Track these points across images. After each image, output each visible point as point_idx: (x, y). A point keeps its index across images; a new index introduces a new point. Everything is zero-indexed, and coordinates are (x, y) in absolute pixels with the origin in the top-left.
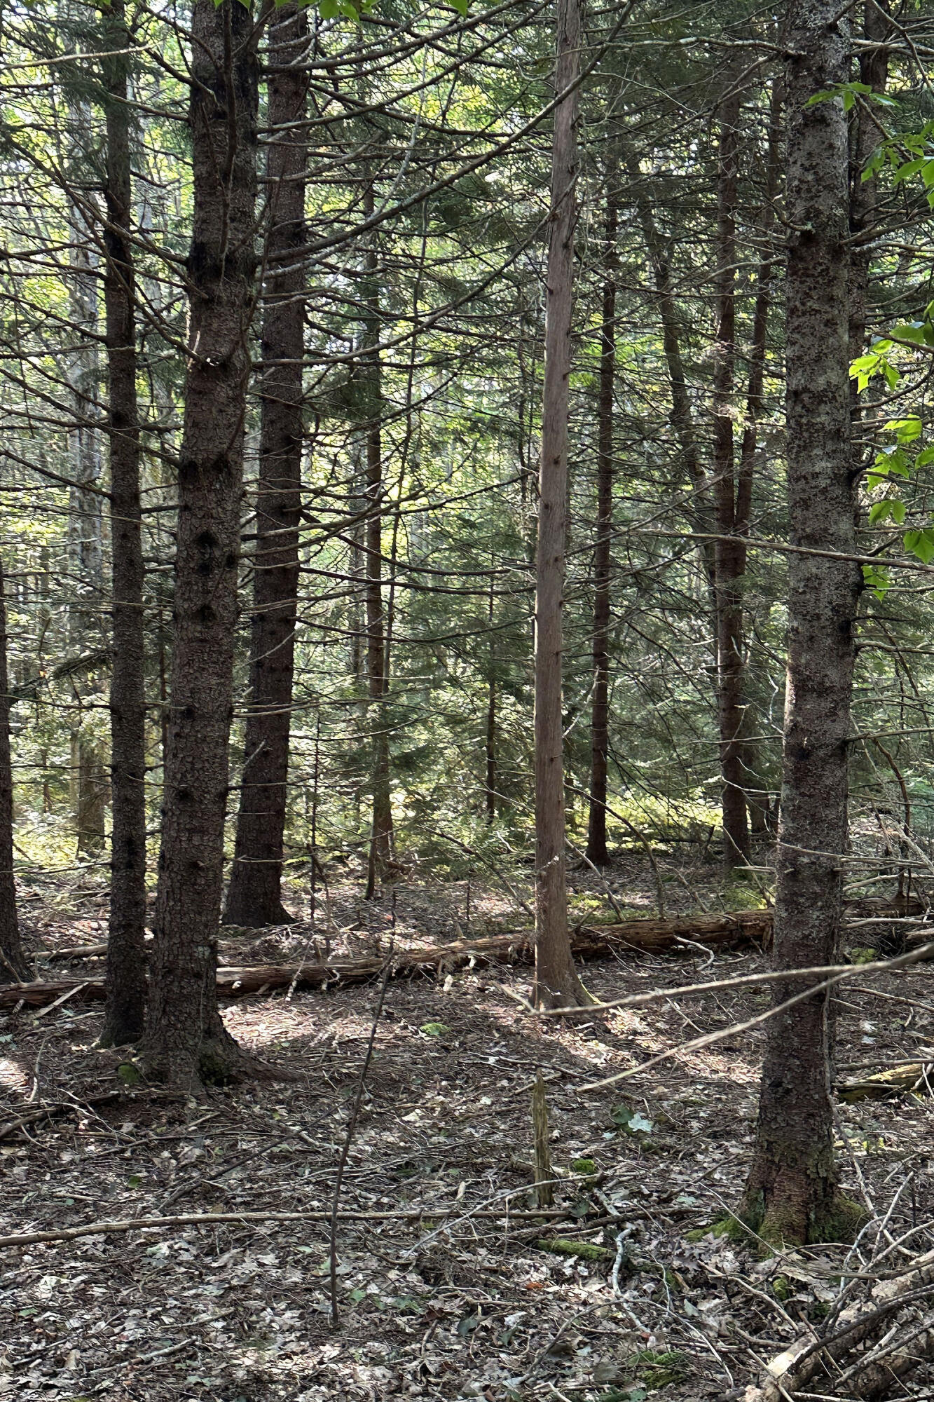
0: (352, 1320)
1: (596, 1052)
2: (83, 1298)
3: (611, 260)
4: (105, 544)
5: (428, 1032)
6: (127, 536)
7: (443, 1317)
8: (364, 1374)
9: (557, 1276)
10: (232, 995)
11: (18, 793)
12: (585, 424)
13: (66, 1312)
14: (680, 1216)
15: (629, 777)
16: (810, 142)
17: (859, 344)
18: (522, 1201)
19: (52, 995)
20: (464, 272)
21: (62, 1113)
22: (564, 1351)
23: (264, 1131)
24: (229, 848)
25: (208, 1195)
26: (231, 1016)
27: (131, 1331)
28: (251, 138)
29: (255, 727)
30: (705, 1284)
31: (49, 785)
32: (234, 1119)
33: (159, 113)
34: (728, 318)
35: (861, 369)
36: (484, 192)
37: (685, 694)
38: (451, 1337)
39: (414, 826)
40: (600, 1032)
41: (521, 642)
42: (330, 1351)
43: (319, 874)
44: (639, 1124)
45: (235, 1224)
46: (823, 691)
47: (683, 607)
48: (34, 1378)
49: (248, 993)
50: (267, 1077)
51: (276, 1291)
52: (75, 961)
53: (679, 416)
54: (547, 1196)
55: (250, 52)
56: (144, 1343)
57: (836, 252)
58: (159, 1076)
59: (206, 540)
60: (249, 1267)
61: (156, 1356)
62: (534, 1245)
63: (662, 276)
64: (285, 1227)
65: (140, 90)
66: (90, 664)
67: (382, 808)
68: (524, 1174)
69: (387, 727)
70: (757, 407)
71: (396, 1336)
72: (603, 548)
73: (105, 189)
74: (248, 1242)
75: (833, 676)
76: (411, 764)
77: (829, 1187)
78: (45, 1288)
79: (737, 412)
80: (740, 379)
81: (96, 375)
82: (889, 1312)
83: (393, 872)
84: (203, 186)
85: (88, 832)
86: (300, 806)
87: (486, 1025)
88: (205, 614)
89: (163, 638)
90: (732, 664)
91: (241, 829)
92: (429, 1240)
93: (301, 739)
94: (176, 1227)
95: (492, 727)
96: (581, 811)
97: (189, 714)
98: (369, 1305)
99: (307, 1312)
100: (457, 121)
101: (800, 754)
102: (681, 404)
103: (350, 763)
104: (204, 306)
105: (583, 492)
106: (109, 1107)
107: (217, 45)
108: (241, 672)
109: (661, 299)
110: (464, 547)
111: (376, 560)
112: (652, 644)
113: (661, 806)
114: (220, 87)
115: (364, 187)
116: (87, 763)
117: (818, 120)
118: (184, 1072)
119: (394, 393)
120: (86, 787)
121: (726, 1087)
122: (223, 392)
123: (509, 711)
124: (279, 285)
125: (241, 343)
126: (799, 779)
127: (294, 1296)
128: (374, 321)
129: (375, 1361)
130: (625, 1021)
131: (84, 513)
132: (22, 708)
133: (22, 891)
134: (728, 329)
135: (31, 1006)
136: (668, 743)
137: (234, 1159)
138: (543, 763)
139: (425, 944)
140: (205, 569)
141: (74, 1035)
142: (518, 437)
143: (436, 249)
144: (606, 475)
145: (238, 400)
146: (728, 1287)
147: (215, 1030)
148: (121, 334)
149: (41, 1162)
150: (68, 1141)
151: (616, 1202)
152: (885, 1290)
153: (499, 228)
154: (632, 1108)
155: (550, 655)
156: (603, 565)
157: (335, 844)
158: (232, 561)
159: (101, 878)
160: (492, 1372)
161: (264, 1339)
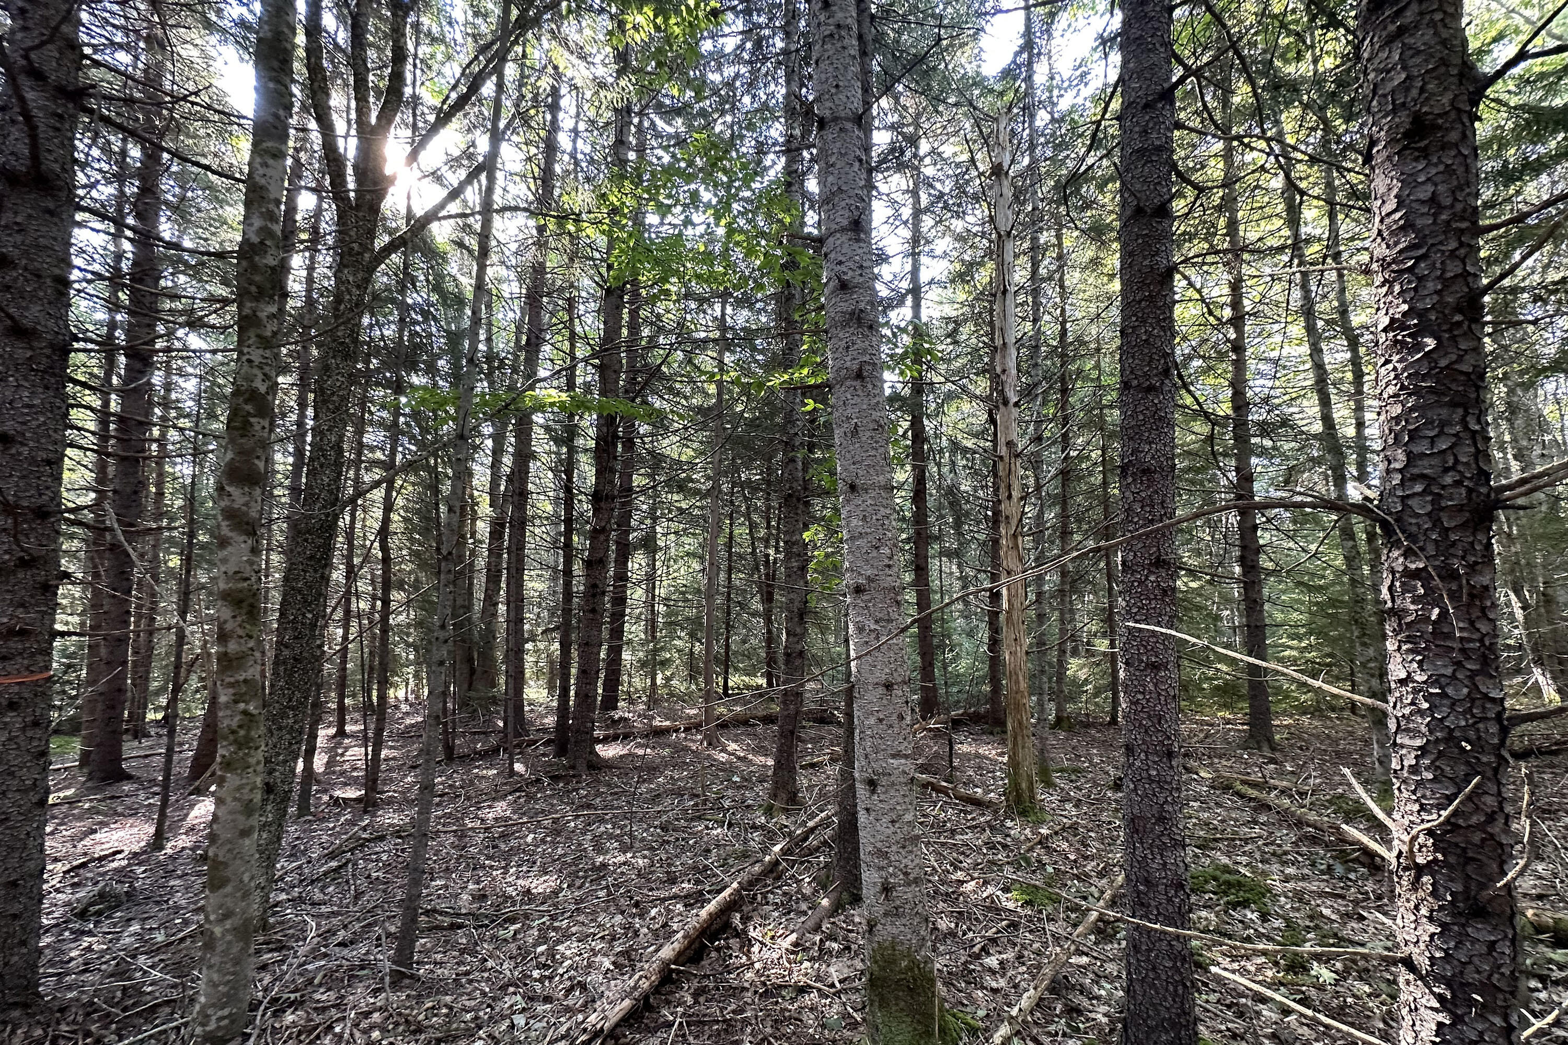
0: (637, 844)
1: (723, 757)
2: (543, 841)
3: (732, 502)
4: (560, 589)
5: (666, 752)
6: (568, 585)
7: (668, 842)
8: (640, 862)
9: (707, 828)
10: (598, 741)
11: (527, 675)
12: (724, 554)
13: (537, 846)
14: (748, 807)
15: (737, 669)
16: (790, 466)
17: (806, 527)
18: (696, 805)
19: (536, 741)
20: (684, 505)
21: (538, 781)
22: (709, 851)
23: (609, 785)
24: (600, 691)
25: (589, 806)
26: (598, 748)
27: (560, 851)
28: (615, 458)
29: (610, 649)
30: (755, 827)
31: (538, 674)
32: (598, 781)
33: (586, 451)
34: (769, 523)
35: (807, 536)
36: (692, 481)
37: (754, 641)
38: (670, 848)
39: (665, 686)
40: (724, 750)
41: (701, 624)
42: (629, 855)
43: (631, 702)
44: (736, 779)
45: (598, 816)
46: (795, 635)
47: (755, 614)
48: (525, 868)
49: (605, 740)
50: (611, 767)
51: (611, 837)
52: (545, 730)
53: (753, 553)
54: (704, 802)
55: (616, 431)
56: (564, 855)
57: (799, 500)
58: (573, 767)
59: (595, 586)
60: (602, 829)
61: (568, 860)
62: (699, 818)
63: (748, 508)
64: (615, 816)
65: (580, 442)
66: (553, 630)
67: (654, 680)
68: (697, 796)
69: (655, 651)
70: (777, 551)
71: (652, 849)
72: (729, 594)
73: (566, 472)
74: (602, 821)
75: (798, 630)
76: (665, 664)
77: (795, 795)
78: (529, 839)
79: (771, 552)
80: (773, 542)
81: (560, 534)
82: (812, 830)
83: (656, 702)
84: (598, 474)
85: (551, 688)
86: (625, 678)
87: (686, 749)
88: (593, 611)
89: (579, 621)
90: (769, 632)
91: (604, 685)
92: (664, 818)
93: (626, 656)
94: (577, 817)
95: (691, 653)
96: (721, 680)
97: (587, 644)
98: (643, 840)
99: (621, 843)
100: (684, 458)
101: (787, 655)
102: (754, 549)
103: (643, 664)
104: (596, 510)
105: (722, 576)
106: (555, 779)
107: (605, 429)
108: (605, 634)
109: (748, 516)
110: (683, 593)
111: (654, 596)
112: (745, 626)
113: (746, 679)
114: (606, 442)
115: (651, 476)
116: (551, 663)
117: (793, 460)
118: (581, 766)
119: (661, 543)
120: (551, 672)
121: (765, 766)
122: (602, 538)
123: (698, 648)
124: (623, 504)
125: (609, 522)
126: (787, 663)
127: (618, 838)
128: (655, 519)
129: (645, 857)
130: (732, 746)
131: (554, 579)
132: (529, 646)
133: (527, 708)
134: (768, 527)
135: (529, 745)
136: (749, 658)
137: (598, 794)
138: (706, 663)
139: (668, 723)
140: (594, 596)
141: (544, 755)
142: (702, 558)
143: (676, 497)
144: (729, 571)
145: (607, 540)
146: (763, 827)
147: (593, 752)
148: (568, 521)
149: (530, 797)
150: (539, 790)
151: (727, 804)
152: (811, 824)
153: (697, 492)
154: (734, 773)
155: (710, 626)
156: (729, 599)
157: (637, 691)
158: (604, 593)
159: (555, 704)
160: (684, 858)
161: (607, 852)
